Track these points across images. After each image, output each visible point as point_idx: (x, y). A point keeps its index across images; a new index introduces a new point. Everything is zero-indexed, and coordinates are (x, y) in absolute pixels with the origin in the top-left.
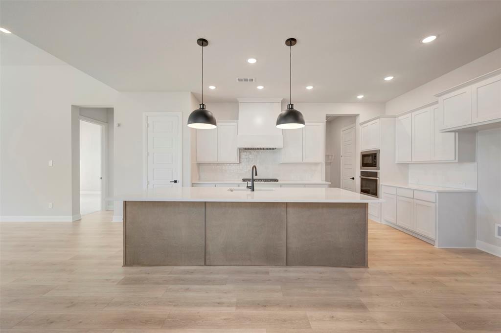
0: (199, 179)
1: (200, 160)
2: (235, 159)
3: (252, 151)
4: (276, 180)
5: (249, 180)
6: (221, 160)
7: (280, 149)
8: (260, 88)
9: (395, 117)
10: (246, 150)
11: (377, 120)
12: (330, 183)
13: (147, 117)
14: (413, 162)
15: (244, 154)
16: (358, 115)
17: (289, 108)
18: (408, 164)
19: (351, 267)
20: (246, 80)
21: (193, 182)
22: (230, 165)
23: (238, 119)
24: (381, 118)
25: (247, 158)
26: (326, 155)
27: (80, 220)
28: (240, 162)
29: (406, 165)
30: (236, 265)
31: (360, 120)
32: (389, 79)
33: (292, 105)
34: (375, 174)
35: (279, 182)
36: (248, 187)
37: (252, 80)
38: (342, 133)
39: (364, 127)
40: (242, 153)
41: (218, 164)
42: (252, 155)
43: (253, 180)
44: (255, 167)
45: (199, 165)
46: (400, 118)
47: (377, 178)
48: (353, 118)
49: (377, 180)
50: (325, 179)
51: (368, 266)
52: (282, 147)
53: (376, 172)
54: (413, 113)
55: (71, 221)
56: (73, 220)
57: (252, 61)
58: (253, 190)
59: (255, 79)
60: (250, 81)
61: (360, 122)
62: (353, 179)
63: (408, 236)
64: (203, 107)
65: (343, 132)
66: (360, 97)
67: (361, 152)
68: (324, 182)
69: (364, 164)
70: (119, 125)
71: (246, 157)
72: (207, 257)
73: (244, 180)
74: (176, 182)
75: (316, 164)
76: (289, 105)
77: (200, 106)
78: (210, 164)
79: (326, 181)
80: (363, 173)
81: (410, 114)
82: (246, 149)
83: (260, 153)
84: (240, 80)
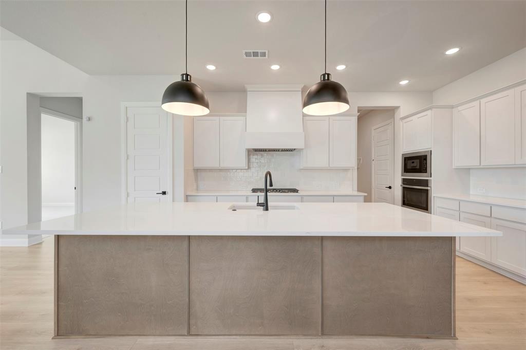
0: (197, 189)
1: (198, 165)
2: (243, 163)
3: (265, 154)
4: (295, 191)
5: (260, 190)
6: (224, 165)
7: (300, 150)
8: (275, 67)
9: (452, 107)
10: (257, 152)
11: (429, 112)
12: (366, 194)
13: (127, 107)
14: (481, 167)
15: (254, 157)
16: (398, 107)
17: (324, 79)
18: (469, 169)
19: (428, 338)
20: (256, 54)
21: (189, 193)
22: (236, 171)
23: (246, 112)
24: (434, 109)
25: (257, 163)
26: (358, 159)
27: (41, 243)
28: (249, 168)
29: (467, 170)
30: (240, 335)
31: (401, 113)
32: (452, 51)
33: (328, 75)
34: (426, 183)
35: (300, 193)
36: (259, 204)
37: (264, 54)
38: (373, 131)
39: (406, 123)
40: (252, 156)
41: (221, 170)
42: (265, 158)
43: (267, 191)
44: (269, 174)
45: (197, 171)
46: (460, 108)
47: (429, 188)
48: (390, 112)
49: (427, 190)
50: (356, 190)
51: (457, 335)
52: (303, 147)
53: (427, 180)
54: (481, 100)
55: (27, 245)
56: (29, 243)
57: (264, 18)
58: (267, 209)
59: (268, 52)
60: (261, 56)
61: (401, 117)
62: (390, 188)
63: (482, 269)
64: (187, 77)
65: (375, 131)
66: (404, 82)
67: (403, 155)
68: (356, 193)
69: (406, 170)
70: (89, 119)
71: (257, 161)
72: (192, 322)
73: (254, 191)
74: (164, 193)
75: (346, 170)
76: (324, 75)
77: (183, 77)
78: (211, 170)
79: (359, 190)
80: (405, 181)
81: (478, 101)
82: (256, 150)
83: (275, 155)
84: (247, 54)
